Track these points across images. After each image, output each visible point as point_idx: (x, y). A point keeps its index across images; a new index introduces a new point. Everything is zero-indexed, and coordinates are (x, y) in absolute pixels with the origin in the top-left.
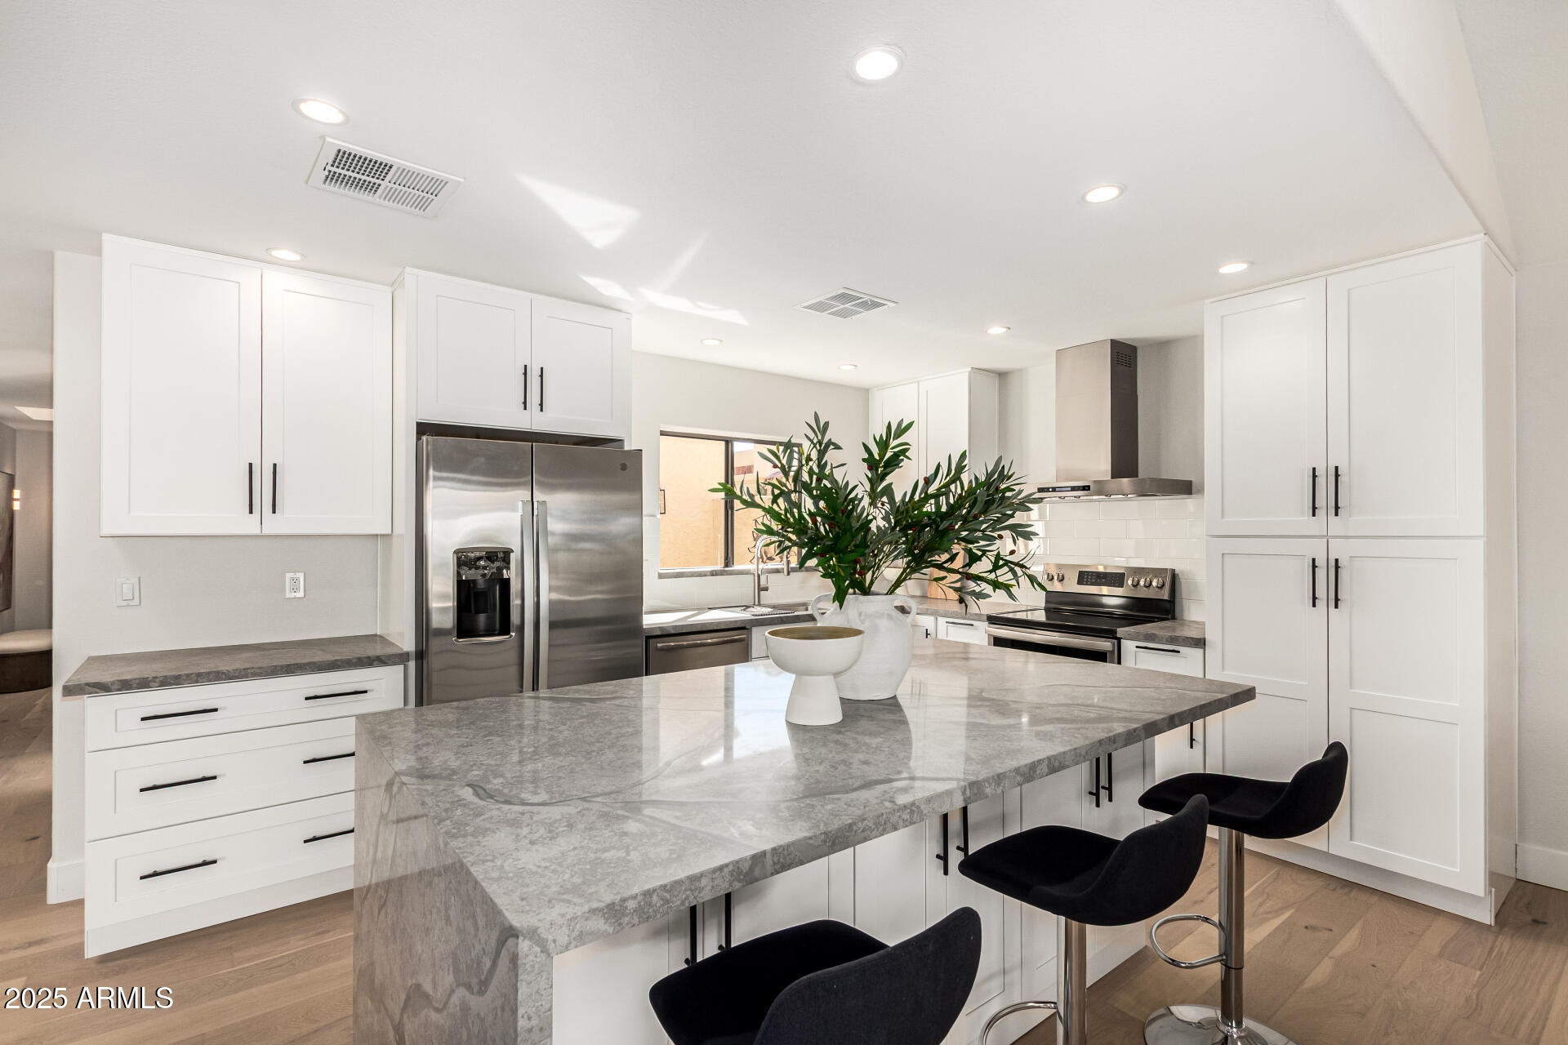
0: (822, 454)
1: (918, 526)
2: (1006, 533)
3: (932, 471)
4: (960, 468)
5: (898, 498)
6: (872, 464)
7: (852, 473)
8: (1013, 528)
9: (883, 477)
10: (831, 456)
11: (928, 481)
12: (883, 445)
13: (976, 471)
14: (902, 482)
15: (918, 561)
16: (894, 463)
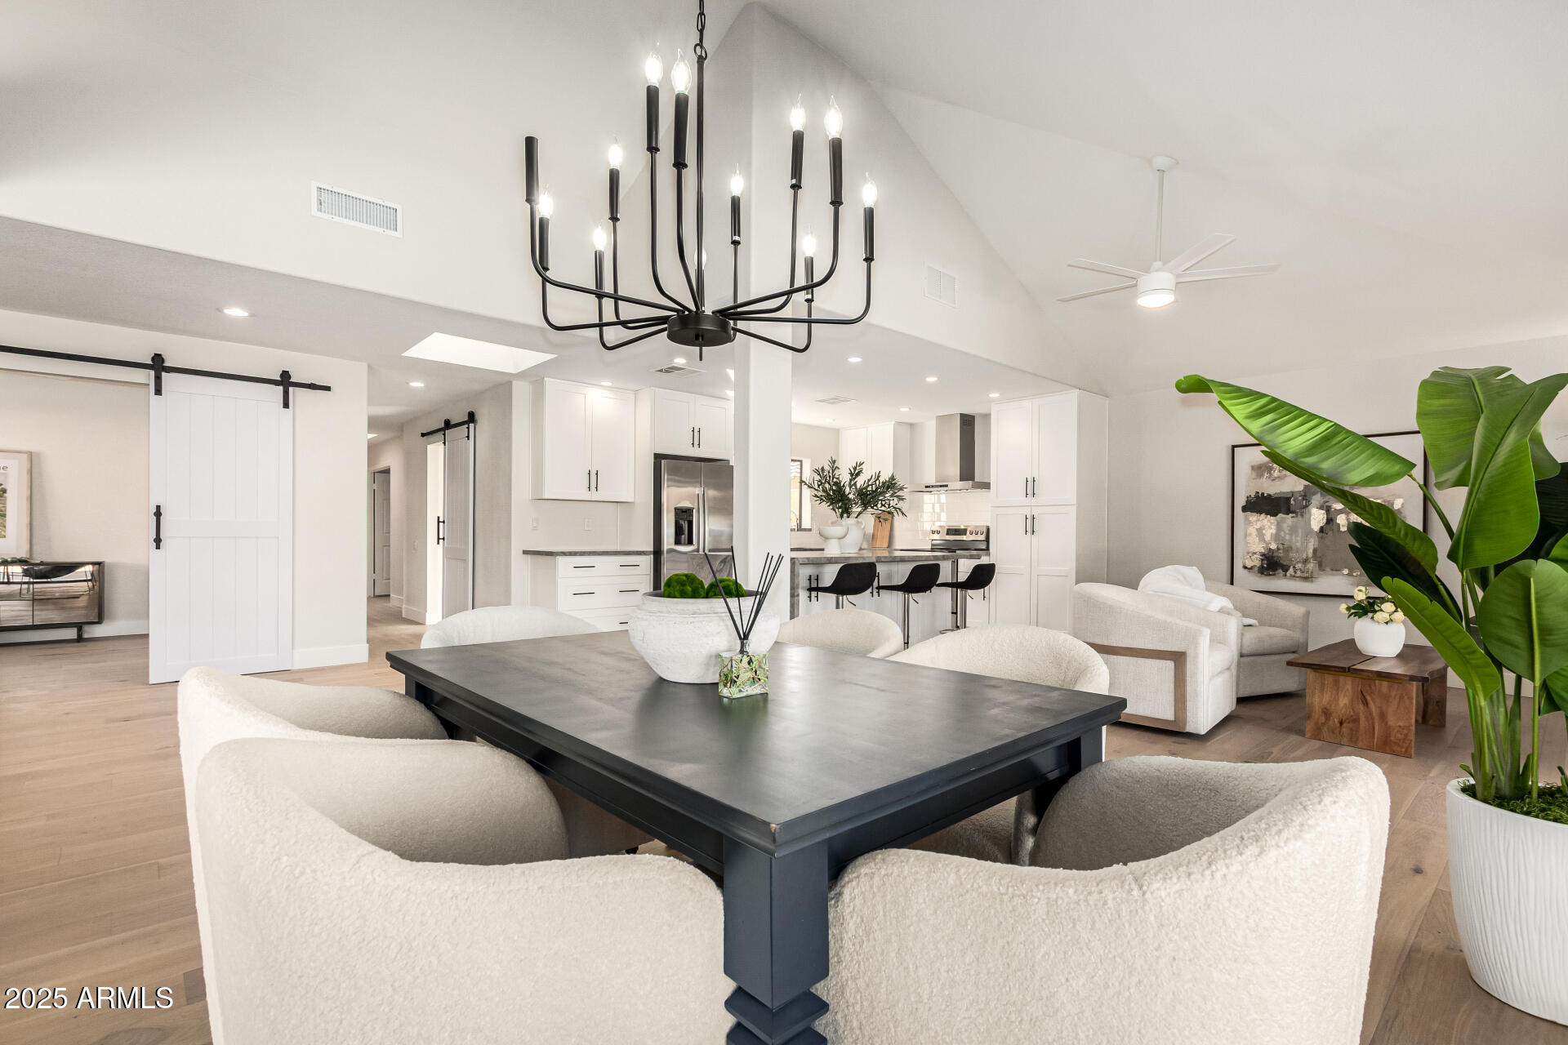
0: (833, 471)
1: (866, 495)
2: (895, 498)
3: (869, 478)
4: (879, 477)
5: (858, 487)
6: (852, 474)
7: (845, 478)
8: (897, 496)
9: (855, 479)
10: (837, 472)
11: (869, 480)
12: (855, 469)
13: (884, 477)
14: (860, 481)
15: (865, 505)
16: (858, 474)
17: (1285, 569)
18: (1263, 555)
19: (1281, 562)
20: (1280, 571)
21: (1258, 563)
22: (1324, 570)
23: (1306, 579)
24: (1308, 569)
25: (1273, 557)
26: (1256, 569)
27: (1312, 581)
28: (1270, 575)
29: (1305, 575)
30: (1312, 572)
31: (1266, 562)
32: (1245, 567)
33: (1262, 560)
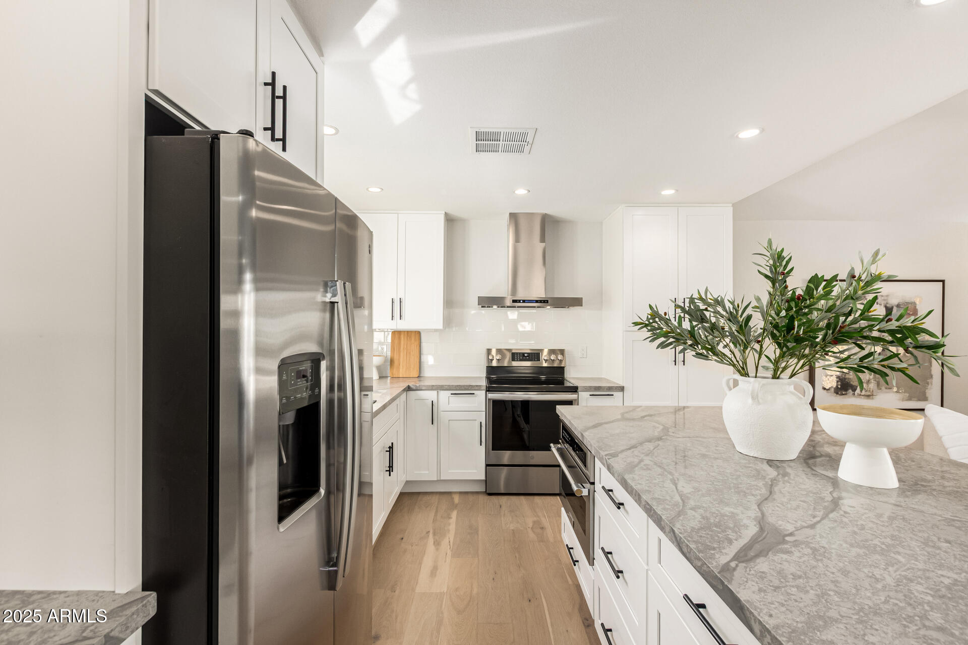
17: (854, 390)
18: (838, 377)
19: (852, 383)
20: (850, 391)
21: (834, 385)
22: (881, 389)
23: (868, 396)
24: (870, 388)
25: (845, 379)
26: (833, 390)
27: (873, 399)
28: (843, 394)
29: (868, 393)
30: (873, 391)
31: (839, 383)
32: (824, 389)
33: (837, 382)
